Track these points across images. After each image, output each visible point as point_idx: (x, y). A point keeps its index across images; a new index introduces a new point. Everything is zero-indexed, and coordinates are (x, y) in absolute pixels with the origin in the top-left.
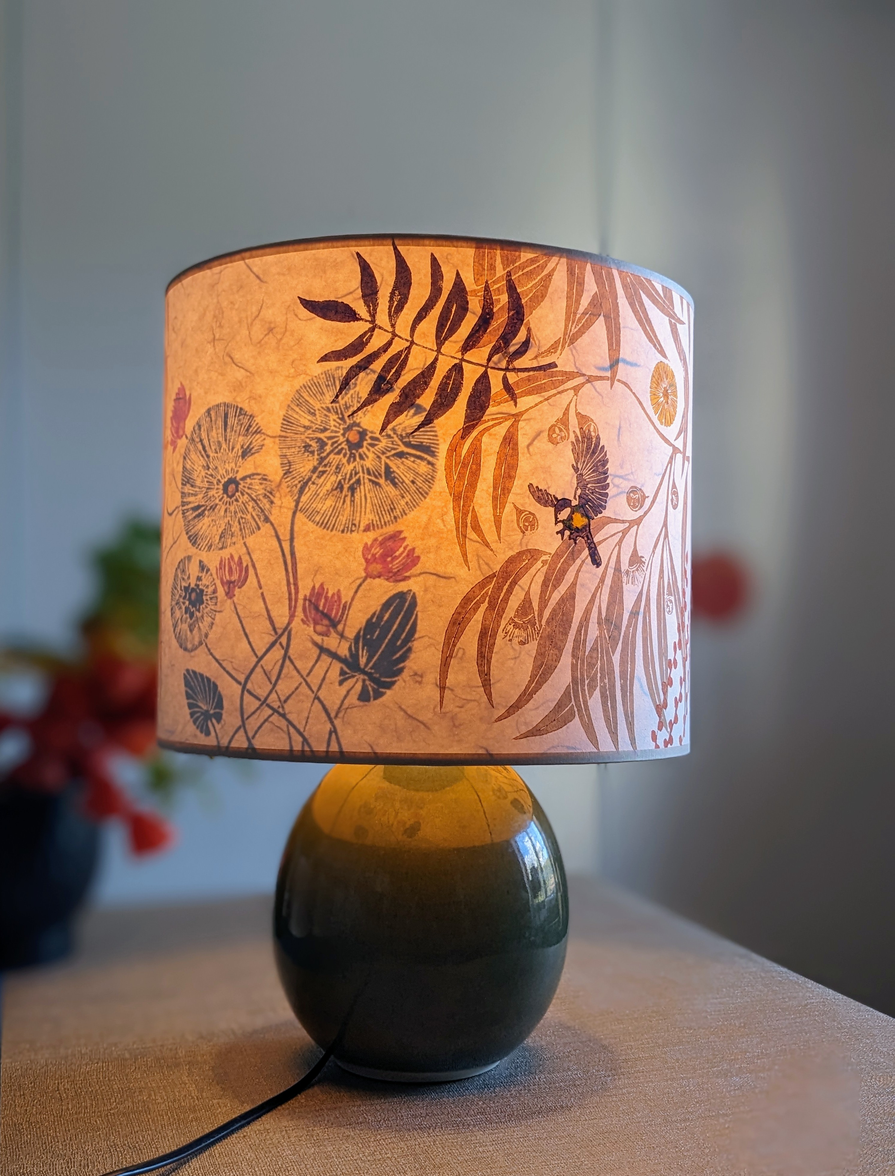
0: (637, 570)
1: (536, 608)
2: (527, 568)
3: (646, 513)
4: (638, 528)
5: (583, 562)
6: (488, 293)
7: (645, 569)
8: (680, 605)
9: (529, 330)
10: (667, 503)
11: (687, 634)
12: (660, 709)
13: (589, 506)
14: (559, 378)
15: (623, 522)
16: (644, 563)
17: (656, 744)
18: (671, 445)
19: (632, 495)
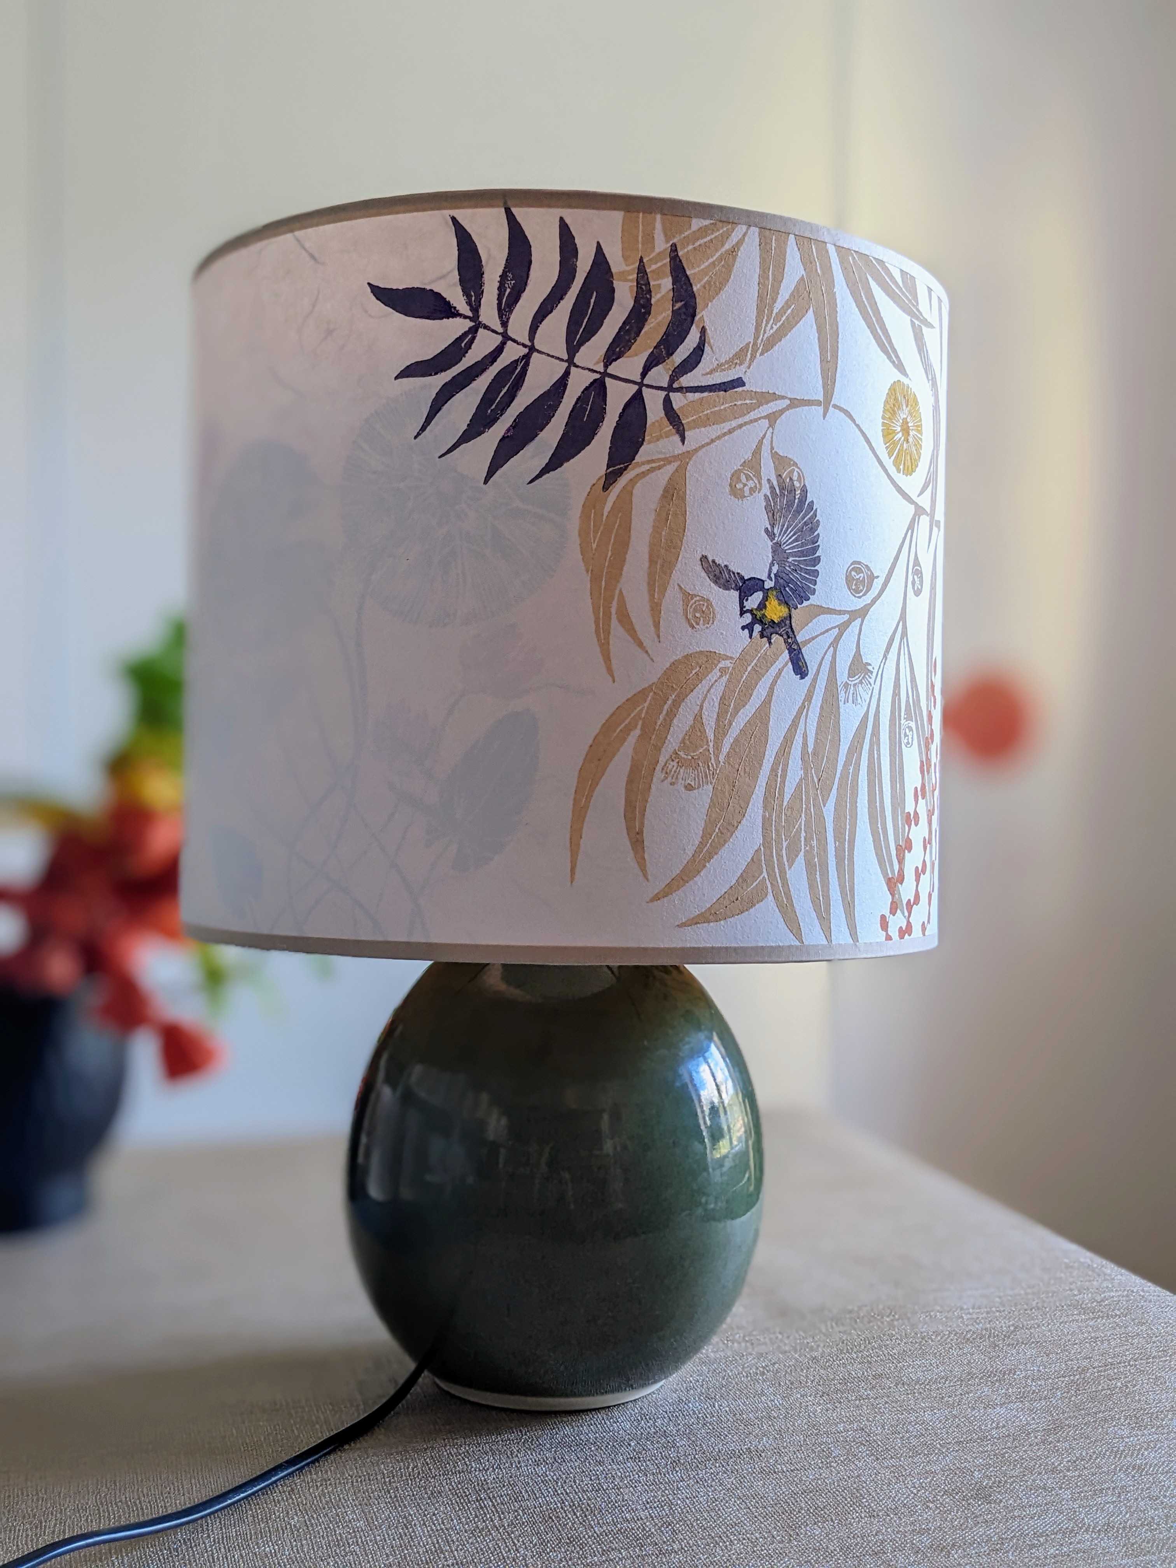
0: (861, 682)
1: (711, 736)
2: (699, 678)
3: (874, 601)
4: (862, 621)
5: (780, 671)
6: (643, 277)
7: (872, 681)
8: (924, 734)
9: (703, 331)
10: (906, 586)
11: (935, 776)
12: (893, 883)
13: (791, 589)
14: (748, 402)
15: (840, 612)
16: (872, 673)
17: (887, 934)
18: (912, 501)
19: (853, 573)
